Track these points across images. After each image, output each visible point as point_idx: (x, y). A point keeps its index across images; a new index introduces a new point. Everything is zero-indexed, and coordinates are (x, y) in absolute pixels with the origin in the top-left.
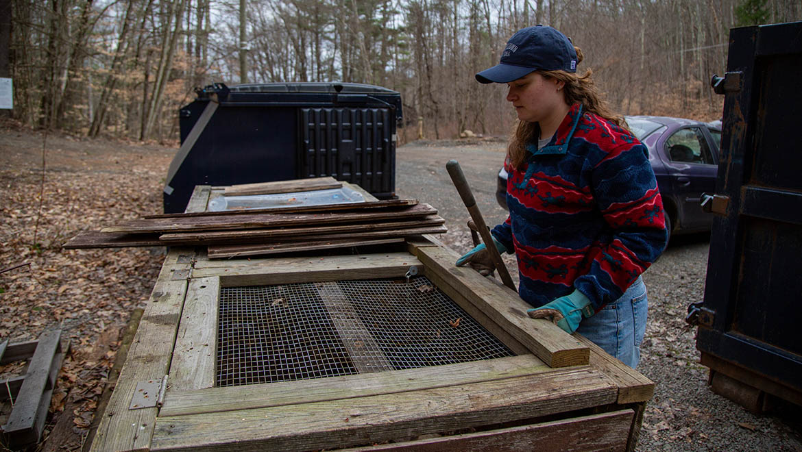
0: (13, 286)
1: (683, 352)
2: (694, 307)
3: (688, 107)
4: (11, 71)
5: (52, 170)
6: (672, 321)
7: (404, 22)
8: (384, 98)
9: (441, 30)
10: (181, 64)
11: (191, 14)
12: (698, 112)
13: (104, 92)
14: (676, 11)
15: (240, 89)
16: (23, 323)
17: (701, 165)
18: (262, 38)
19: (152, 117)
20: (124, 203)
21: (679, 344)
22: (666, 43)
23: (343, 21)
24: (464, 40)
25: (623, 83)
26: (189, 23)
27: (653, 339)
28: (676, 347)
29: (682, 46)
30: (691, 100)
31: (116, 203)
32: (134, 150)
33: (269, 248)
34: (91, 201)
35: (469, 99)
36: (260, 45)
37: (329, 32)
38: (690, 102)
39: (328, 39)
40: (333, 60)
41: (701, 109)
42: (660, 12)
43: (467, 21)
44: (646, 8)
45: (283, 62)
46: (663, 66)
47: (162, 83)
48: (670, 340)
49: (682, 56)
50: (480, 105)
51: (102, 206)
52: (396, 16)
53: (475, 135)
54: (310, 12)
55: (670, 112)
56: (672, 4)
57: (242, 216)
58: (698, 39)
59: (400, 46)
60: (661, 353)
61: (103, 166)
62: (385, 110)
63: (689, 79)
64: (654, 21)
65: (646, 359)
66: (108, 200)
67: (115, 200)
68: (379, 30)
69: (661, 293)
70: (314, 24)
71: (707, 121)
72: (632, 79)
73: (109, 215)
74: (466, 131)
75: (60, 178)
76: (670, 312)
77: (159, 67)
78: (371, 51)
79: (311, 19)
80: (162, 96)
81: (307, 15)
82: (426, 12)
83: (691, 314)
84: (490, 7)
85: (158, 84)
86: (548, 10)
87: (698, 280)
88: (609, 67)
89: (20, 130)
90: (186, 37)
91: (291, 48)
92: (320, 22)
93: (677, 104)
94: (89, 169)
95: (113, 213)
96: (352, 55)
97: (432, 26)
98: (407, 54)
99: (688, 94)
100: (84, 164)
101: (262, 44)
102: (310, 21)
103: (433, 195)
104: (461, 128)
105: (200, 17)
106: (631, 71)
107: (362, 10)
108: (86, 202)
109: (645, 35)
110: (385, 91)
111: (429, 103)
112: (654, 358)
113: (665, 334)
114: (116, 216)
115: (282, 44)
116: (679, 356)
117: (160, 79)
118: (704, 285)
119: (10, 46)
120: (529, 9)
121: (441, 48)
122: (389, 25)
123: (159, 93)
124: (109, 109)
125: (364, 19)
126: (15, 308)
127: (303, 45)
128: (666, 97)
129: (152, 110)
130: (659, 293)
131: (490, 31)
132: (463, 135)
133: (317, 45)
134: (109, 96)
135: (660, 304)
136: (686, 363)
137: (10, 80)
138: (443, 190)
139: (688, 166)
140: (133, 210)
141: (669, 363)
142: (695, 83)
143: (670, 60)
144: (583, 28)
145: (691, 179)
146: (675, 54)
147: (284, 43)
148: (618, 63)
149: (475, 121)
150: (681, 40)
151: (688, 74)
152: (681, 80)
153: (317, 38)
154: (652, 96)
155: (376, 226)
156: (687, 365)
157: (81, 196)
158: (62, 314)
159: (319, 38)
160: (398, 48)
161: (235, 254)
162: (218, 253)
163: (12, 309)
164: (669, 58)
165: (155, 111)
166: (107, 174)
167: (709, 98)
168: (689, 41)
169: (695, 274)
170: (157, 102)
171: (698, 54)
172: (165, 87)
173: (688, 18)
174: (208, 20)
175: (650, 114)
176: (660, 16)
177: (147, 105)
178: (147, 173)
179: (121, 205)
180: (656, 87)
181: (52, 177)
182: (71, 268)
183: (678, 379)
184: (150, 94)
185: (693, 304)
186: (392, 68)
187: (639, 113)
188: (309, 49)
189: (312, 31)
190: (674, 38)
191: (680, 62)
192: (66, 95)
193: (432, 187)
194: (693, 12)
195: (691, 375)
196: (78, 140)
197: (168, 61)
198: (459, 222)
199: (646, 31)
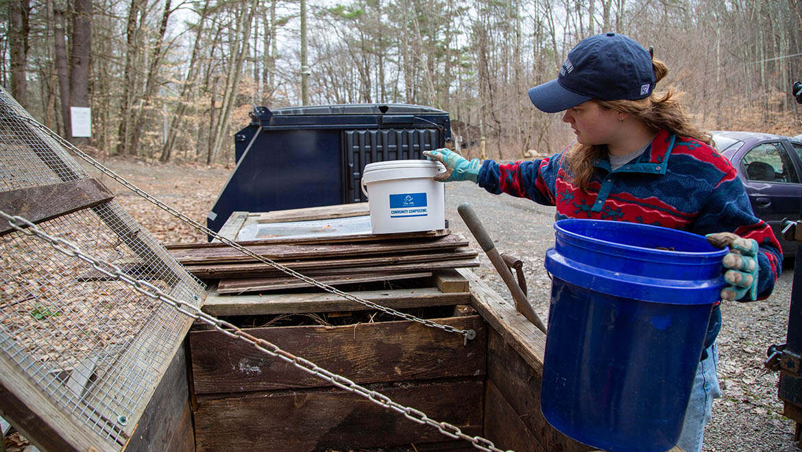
0: (67, 310)
1: (763, 398)
2: (774, 349)
3: (769, 121)
4: (90, 101)
5: (121, 194)
6: (751, 359)
7: (467, 41)
8: (430, 118)
9: (505, 48)
10: (248, 90)
11: (258, 40)
12: (781, 125)
13: (175, 118)
14: (756, 18)
15: (282, 112)
16: (72, 348)
17: (784, 184)
18: (327, 63)
19: (219, 142)
20: (183, 227)
21: (758, 387)
22: (744, 52)
23: (406, 44)
24: (528, 58)
25: (697, 97)
26: (256, 51)
27: (727, 381)
28: (755, 391)
29: (762, 55)
30: (773, 112)
31: (176, 226)
32: (200, 174)
33: (283, 283)
34: (153, 225)
35: (533, 118)
36: (325, 70)
37: (393, 54)
38: (772, 115)
39: (392, 61)
40: (396, 81)
41: (784, 123)
42: (737, 21)
43: (532, 38)
44: (721, 17)
45: (348, 85)
46: (741, 78)
47: (228, 108)
48: (747, 382)
49: (762, 67)
50: (545, 124)
51: (161, 230)
52: (459, 37)
53: (539, 155)
54: (374, 35)
55: (750, 127)
56: (751, 13)
57: (260, 247)
58: (781, 47)
59: (463, 66)
60: (736, 398)
61: (168, 190)
62: (433, 131)
63: (771, 91)
64: (730, 31)
65: (718, 405)
66: (168, 224)
67: (175, 224)
68: (442, 50)
69: (738, 326)
70: (378, 47)
71: (792, 135)
72: (707, 92)
73: (167, 239)
74: (530, 151)
75: (128, 202)
76: (747, 350)
77: (225, 93)
78: (434, 73)
79: (375, 42)
80: (229, 121)
81: (371, 39)
82: (489, 31)
83: (771, 357)
84: (555, 23)
85: (224, 109)
86: (614, 23)
87: (781, 313)
88: (681, 80)
89: (97, 156)
90: (253, 64)
91: (356, 70)
92: (384, 45)
93: (757, 118)
94: (156, 193)
95: (171, 237)
96: (416, 77)
97: (496, 45)
98: (471, 74)
99: (769, 107)
100: (152, 188)
101: (327, 67)
102: (374, 44)
103: (492, 218)
104: (525, 147)
105: (267, 43)
106: (706, 83)
107: (424, 32)
108: (147, 226)
109: (721, 46)
110: (432, 111)
111: (493, 123)
112: (728, 404)
113: (741, 375)
114: (173, 240)
115: (346, 68)
116: (758, 402)
117: (226, 104)
118: (787, 318)
119: (89, 78)
120: (595, 23)
121: (505, 66)
122: (452, 46)
123: (225, 118)
124: (178, 135)
125: (427, 40)
126: (66, 332)
127: (367, 68)
128: (745, 111)
129: (219, 134)
130: (735, 327)
131: (555, 48)
132: (527, 155)
133: (381, 67)
134: (178, 122)
135: (736, 340)
136: (766, 411)
137: (88, 110)
138: (503, 212)
139: (768, 185)
140: (190, 233)
141: (746, 411)
142: (778, 94)
143: (748, 71)
144: (653, 41)
145: (772, 199)
146: (755, 64)
147: (348, 66)
148: (691, 76)
149: (540, 140)
150: (761, 49)
151: (770, 85)
152: (762, 91)
153: (380, 60)
154: (729, 109)
155: (400, 258)
156: (768, 413)
157: (144, 220)
158: (108, 339)
159: (383, 61)
160: (462, 69)
161: (245, 289)
162: (229, 288)
163: (64, 332)
164: (748, 70)
165: (221, 135)
166: (172, 198)
167: (794, 110)
168: (770, 50)
169: (778, 306)
170: (223, 127)
171: (781, 63)
172: (231, 112)
173: (768, 26)
174: (274, 47)
175: (727, 129)
176: (737, 25)
177: (214, 130)
178: (209, 196)
179: (180, 228)
180: (733, 100)
181: (121, 201)
182: (125, 292)
183: (756, 430)
184: (216, 120)
185: (774, 346)
186: (455, 88)
187: (715, 128)
188: (374, 72)
189: (376, 54)
190: (753, 48)
191: (760, 74)
192: (139, 122)
193: (491, 209)
194: (774, 19)
195: (772, 426)
196: (149, 165)
197: (233, 87)
198: (517, 246)
199: (721, 41)
